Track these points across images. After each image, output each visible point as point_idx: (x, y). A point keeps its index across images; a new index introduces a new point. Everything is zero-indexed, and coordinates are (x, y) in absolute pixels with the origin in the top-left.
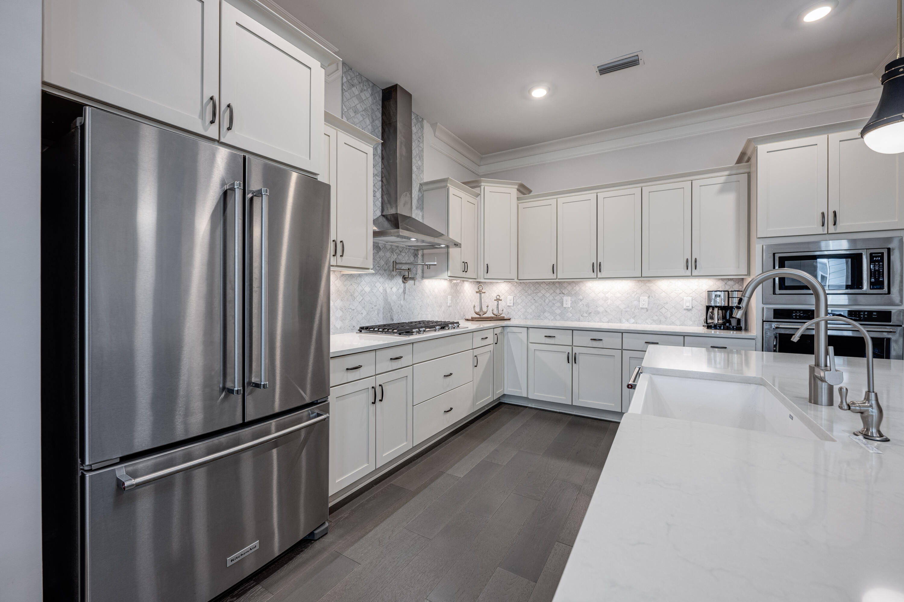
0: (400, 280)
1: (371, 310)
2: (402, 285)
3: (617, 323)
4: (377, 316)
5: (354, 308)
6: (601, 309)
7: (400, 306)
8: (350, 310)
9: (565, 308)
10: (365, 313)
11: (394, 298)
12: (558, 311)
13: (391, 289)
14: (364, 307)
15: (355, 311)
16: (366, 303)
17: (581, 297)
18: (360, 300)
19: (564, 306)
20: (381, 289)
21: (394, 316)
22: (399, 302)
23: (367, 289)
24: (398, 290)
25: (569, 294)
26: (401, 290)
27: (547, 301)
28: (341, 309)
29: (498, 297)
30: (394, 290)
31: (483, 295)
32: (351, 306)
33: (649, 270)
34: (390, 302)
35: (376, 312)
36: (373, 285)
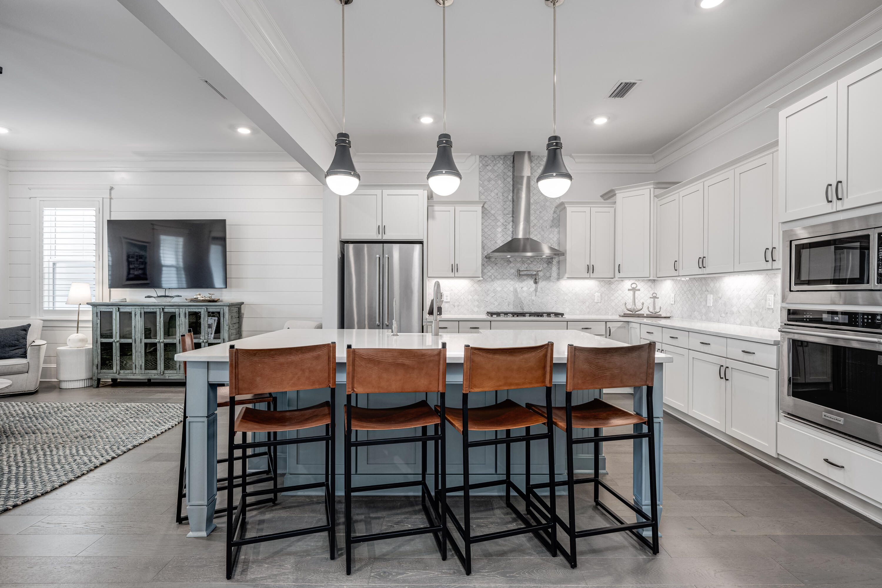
0: (531, 282)
1: (502, 302)
2: (534, 285)
3: (748, 326)
4: (508, 306)
5: (488, 300)
6: (735, 309)
7: (531, 300)
8: (485, 302)
9: (709, 307)
10: (496, 304)
11: (525, 294)
12: (704, 311)
13: (522, 288)
14: (496, 300)
15: (489, 302)
16: (498, 298)
17: (720, 295)
18: (493, 295)
19: (708, 305)
20: (512, 289)
21: (524, 307)
22: (530, 298)
23: (499, 289)
24: (529, 289)
25: (712, 293)
26: (532, 289)
27: (696, 299)
28: (478, 301)
29: (655, 295)
30: (525, 289)
31: (637, 292)
32: (485, 299)
33: (739, 264)
34: (520, 298)
35: (507, 304)
36: (504, 286)
